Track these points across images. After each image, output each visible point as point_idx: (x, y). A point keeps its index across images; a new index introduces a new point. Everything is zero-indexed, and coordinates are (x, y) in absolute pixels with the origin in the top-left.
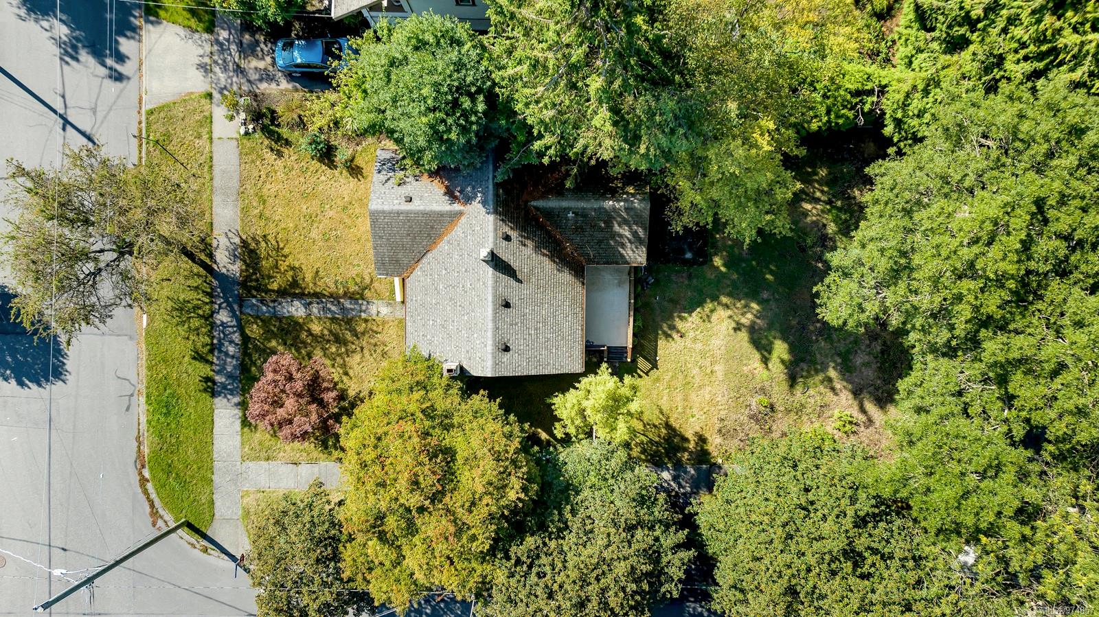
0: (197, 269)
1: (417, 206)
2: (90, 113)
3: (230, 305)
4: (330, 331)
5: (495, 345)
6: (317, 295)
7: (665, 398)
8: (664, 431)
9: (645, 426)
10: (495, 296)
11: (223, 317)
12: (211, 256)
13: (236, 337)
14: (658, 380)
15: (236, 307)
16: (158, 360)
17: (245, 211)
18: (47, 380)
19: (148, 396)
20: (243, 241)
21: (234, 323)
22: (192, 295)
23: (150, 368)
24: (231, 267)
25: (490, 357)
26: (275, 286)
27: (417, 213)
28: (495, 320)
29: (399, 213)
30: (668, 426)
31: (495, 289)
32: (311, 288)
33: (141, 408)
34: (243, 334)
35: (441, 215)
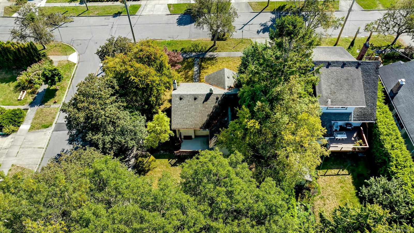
0: (207, 49)
1: (226, 79)
2: (249, 29)
3: (197, 55)
4: (189, 76)
5: (182, 95)
6: (200, 73)
7: (160, 170)
8: (147, 169)
9: (149, 162)
10: (198, 95)
11: (194, 54)
12: (211, 51)
13: (188, 56)
14: (167, 167)
15: (197, 56)
16: (182, 42)
17: (224, 58)
18: (178, 23)
19: (173, 41)
20: (215, 57)
21: (192, 56)
22: (200, 47)
23: (180, 41)
24: (208, 55)
25: (178, 93)
26: (203, 64)
27: (224, 79)
28: (190, 95)
29: (224, 75)
30: (149, 170)
31: (201, 95)
32: (202, 71)
33: (169, 40)
34: (189, 58)
35: (224, 85)
